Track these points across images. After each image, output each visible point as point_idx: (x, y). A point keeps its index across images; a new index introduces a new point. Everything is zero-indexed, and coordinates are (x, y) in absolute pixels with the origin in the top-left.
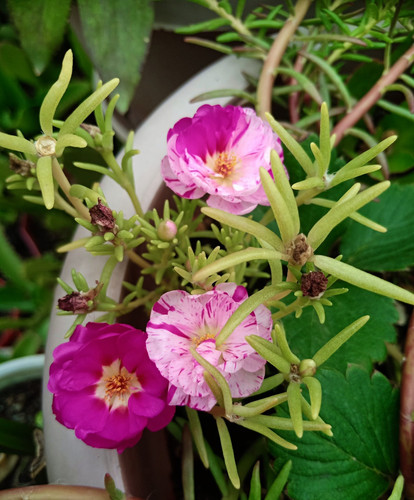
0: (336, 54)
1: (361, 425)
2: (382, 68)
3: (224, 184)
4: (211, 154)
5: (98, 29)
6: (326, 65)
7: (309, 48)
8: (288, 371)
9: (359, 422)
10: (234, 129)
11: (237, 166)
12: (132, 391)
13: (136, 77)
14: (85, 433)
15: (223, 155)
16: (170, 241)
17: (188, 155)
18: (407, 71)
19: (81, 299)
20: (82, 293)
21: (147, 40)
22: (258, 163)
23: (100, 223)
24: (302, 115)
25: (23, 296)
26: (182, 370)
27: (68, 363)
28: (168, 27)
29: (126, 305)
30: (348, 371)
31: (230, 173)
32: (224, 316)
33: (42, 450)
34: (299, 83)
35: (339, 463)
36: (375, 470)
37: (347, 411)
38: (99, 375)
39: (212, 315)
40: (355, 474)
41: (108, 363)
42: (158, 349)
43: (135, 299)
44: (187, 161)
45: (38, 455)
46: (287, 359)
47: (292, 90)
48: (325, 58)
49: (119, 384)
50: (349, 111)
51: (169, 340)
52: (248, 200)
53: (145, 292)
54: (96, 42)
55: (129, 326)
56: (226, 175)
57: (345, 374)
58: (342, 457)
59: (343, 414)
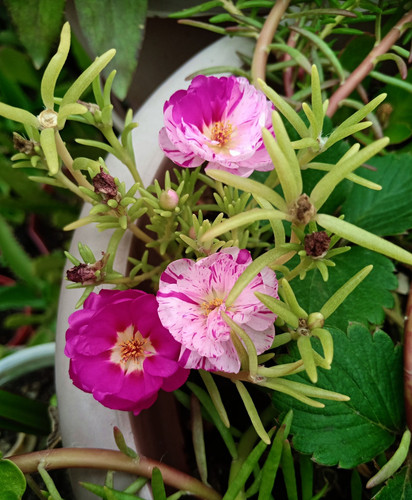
0: (328, 29)
1: (363, 381)
2: (374, 40)
3: (222, 152)
4: (208, 125)
5: (93, 18)
6: (318, 40)
7: (301, 24)
8: (297, 326)
9: (361, 376)
10: (228, 98)
11: (233, 135)
12: (146, 356)
13: (133, 64)
14: (102, 395)
15: (218, 124)
16: (173, 210)
17: (184, 124)
18: (399, 42)
19: (89, 270)
20: (89, 265)
21: (142, 27)
22: (253, 130)
23: (103, 190)
24: (297, 89)
25: (35, 294)
26: (195, 334)
27: (83, 328)
28: (162, 15)
29: (132, 279)
30: (349, 329)
31: (226, 141)
32: (230, 280)
33: (57, 425)
34: (293, 59)
35: (343, 417)
36: (380, 424)
37: (349, 366)
38: (113, 340)
39: (217, 280)
40: (359, 427)
41: (122, 329)
42: (170, 316)
43: (140, 272)
44: (183, 130)
45: (53, 430)
46: (296, 314)
47: (286, 66)
48: (317, 33)
49: (134, 348)
50: (342, 83)
51: (179, 306)
52: (245, 165)
53: (150, 267)
54: (92, 31)
55: (141, 292)
56: (223, 144)
57: (346, 332)
58: (346, 411)
59: (345, 370)
